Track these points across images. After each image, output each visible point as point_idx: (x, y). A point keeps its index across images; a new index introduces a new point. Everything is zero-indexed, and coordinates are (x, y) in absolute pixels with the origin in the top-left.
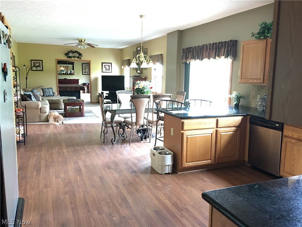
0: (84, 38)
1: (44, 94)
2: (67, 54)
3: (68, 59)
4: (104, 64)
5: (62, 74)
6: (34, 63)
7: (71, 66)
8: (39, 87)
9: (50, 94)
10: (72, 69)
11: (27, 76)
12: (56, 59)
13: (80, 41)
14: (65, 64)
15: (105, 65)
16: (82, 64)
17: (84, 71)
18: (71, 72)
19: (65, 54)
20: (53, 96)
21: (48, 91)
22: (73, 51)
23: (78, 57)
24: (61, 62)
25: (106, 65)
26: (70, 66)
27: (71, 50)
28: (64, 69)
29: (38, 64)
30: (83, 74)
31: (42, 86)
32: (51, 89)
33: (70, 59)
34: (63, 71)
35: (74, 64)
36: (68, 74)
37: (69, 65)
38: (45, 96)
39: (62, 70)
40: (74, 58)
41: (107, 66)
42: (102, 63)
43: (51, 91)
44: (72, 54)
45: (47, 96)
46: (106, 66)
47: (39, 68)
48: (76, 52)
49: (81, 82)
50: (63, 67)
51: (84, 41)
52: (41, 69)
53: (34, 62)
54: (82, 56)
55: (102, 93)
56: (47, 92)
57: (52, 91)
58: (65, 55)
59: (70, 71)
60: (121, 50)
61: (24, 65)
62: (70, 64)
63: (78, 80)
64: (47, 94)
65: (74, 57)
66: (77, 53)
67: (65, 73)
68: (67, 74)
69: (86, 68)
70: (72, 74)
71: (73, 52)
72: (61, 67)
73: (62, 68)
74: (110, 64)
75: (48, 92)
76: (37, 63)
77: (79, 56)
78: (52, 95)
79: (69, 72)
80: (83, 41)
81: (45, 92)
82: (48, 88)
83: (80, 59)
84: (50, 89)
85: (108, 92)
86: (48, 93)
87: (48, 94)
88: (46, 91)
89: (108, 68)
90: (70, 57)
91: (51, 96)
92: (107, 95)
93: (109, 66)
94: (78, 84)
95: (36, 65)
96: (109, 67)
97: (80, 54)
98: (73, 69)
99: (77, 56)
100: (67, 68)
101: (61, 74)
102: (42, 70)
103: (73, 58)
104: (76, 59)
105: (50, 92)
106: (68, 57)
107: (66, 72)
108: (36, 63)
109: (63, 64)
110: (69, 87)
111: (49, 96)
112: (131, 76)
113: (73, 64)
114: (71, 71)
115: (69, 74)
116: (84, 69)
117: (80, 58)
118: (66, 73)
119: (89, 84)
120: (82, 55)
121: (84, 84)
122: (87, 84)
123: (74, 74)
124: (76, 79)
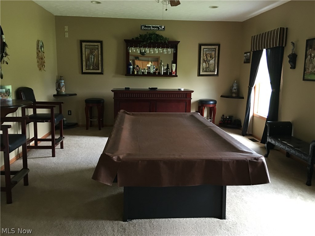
5: (145, 75)
7: (170, 51)
10: (172, 60)
14: (154, 47)
16: (200, 46)
17: (203, 65)
18: (167, 68)
24: (143, 42)
26: (167, 51)
30: (199, 75)
35: (179, 45)
36: (159, 75)
37: (165, 50)
49: (195, 97)
59: (165, 66)
62: (167, 47)
63: (188, 94)
67: (152, 72)
68: (159, 73)
69: (209, 58)
70: (171, 73)
79: (163, 70)
98: (175, 61)
107: (156, 70)
113: (174, 45)
114: (170, 66)
115: (162, 76)
116: (204, 61)
118: (155, 73)
119: (215, 102)
121: (202, 104)
122: (212, 102)
123: (176, 76)
124: (182, 90)
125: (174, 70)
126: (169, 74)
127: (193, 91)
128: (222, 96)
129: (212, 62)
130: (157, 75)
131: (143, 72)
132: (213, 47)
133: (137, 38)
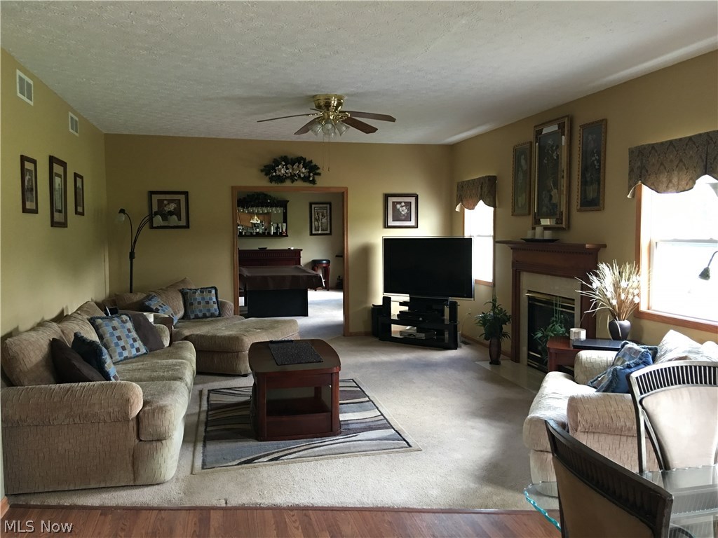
0: (339, 93)
1: (189, 311)
2: (268, 170)
3: (274, 184)
4: (391, 200)
5: (254, 236)
6: (160, 202)
7: (280, 210)
8: (173, 286)
9: (209, 310)
10: (282, 220)
11: (133, 247)
12: (233, 188)
13: (322, 103)
14: (262, 206)
15: (393, 202)
16: (311, 204)
17: (315, 224)
18: (277, 228)
19: (263, 168)
20: (220, 315)
21: (203, 299)
22: (290, 157)
23: (306, 179)
25: (400, 203)
26: (277, 211)
27: (283, 155)
28: (259, 222)
29: (172, 207)
30: (311, 234)
31: (183, 281)
32: (213, 292)
33: (280, 185)
34: (258, 227)
35: (288, 204)
36: (269, 235)
37: (274, 209)
38: (192, 316)
39: (254, 224)
40: (292, 182)
41: (403, 204)
42: (386, 197)
43: (211, 299)
44: (287, 169)
45: (197, 317)
46: (398, 206)
47: (174, 220)
48: (300, 160)
49: (305, 258)
50: (258, 214)
51: (339, 104)
52: (183, 223)
53: (158, 200)
54: (319, 174)
55: (387, 301)
56: (199, 303)
57: (214, 300)
58: (262, 171)
59: (275, 225)
60: (452, 149)
61: (122, 211)
62: (276, 206)
63: (298, 252)
64: (198, 309)
65: (292, 178)
66: (301, 166)
67: (261, 232)
68: (269, 233)
69: (321, 217)
70: (281, 233)
71: (289, 161)
72: (252, 214)
73: (256, 220)
74: (413, 200)
75: (203, 303)
76: (170, 201)
77: (309, 173)
78: (217, 313)
79: (273, 230)
80: (334, 102)
81: (191, 304)
82: (202, 290)
83: (311, 185)
84: (210, 292)
85: (406, 298)
86: (201, 307)
87: (200, 311)
88: (195, 299)
89: (404, 211)
90: (280, 179)
91: (212, 315)
92: (406, 308)
93: (408, 204)
94: (299, 263)
95: (167, 209)
96: (410, 209)
97: (313, 169)
98: (285, 221)
99: (302, 176)
100: (267, 217)
101: (252, 235)
102: (187, 226)
103: (288, 183)
104: (299, 184)
105: (207, 303)
106: (271, 180)
107: (266, 230)
108: (165, 202)
109: (258, 206)
110: (273, 278)
111: (205, 316)
112: (497, 240)
113: (283, 204)
114: (280, 225)
115: (272, 236)
116: (317, 220)
117: (313, 182)
118: (264, 233)
119: (328, 262)
120: (318, 171)
121: (315, 264)
122: (324, 262)
123: (287, 236)
124: (292, 248)
125: (284, 230)
126: (279, 235)
127: (302, 250)
128: (337, 256)
129: (324, 220)
130: (266, 235)
131: (251, 233)
132: (325, 205)
133: (244, 198)
